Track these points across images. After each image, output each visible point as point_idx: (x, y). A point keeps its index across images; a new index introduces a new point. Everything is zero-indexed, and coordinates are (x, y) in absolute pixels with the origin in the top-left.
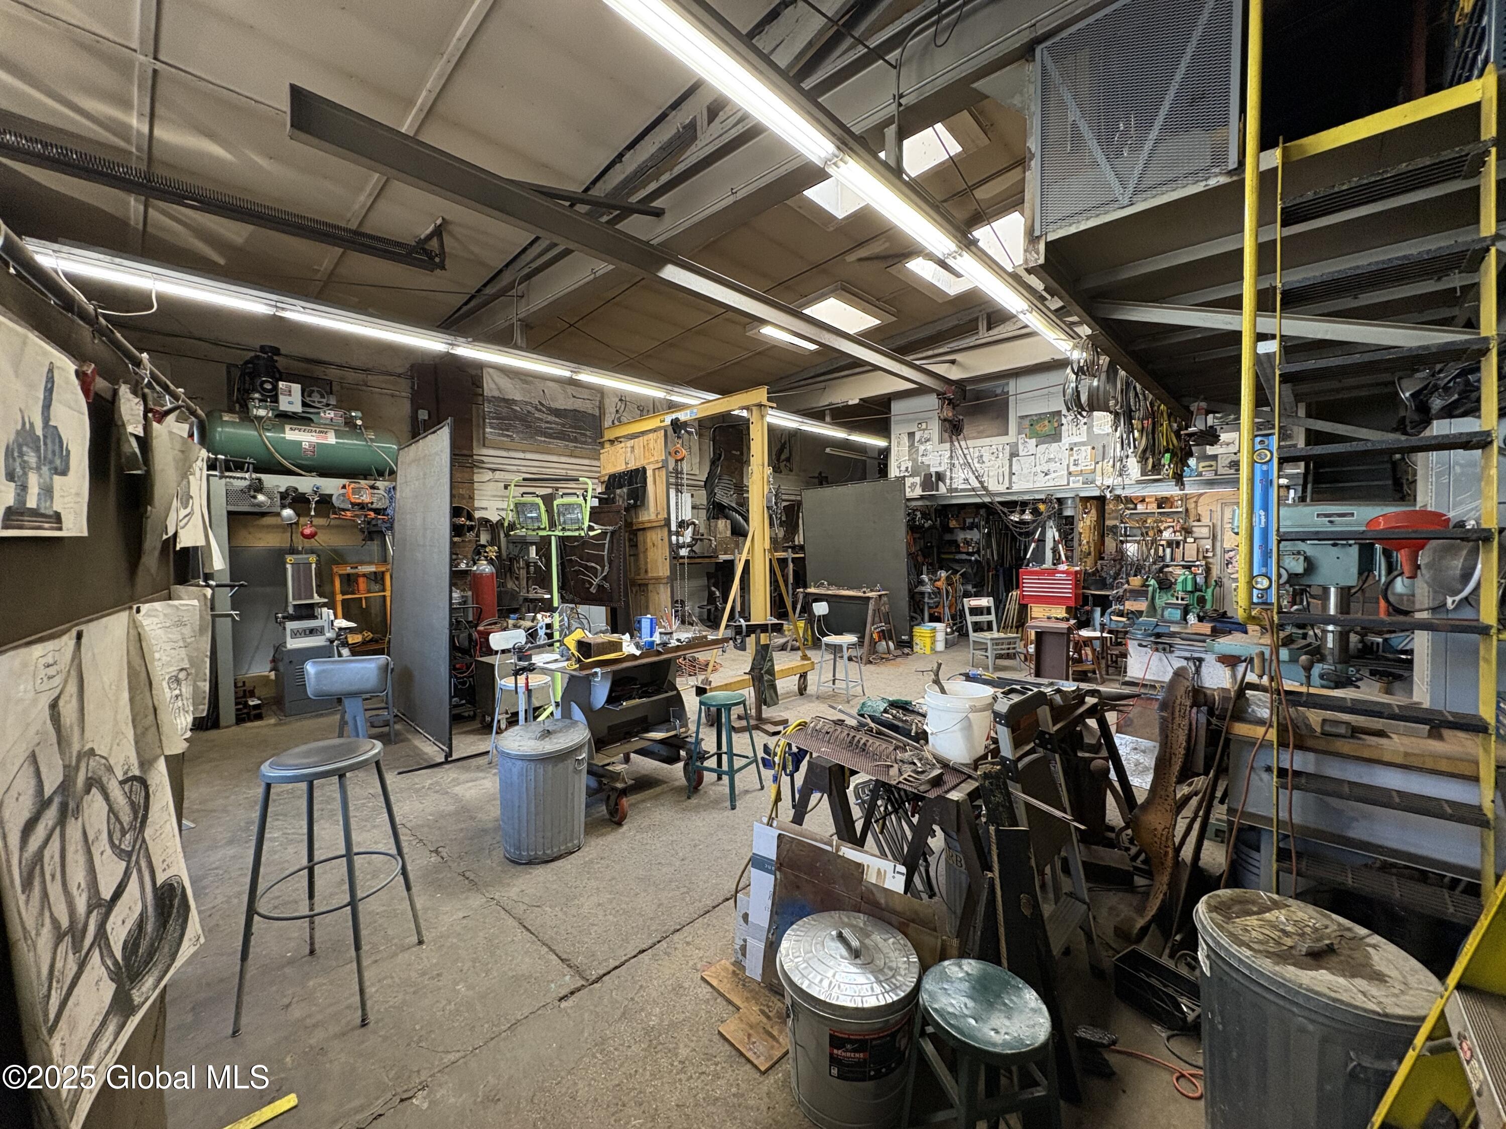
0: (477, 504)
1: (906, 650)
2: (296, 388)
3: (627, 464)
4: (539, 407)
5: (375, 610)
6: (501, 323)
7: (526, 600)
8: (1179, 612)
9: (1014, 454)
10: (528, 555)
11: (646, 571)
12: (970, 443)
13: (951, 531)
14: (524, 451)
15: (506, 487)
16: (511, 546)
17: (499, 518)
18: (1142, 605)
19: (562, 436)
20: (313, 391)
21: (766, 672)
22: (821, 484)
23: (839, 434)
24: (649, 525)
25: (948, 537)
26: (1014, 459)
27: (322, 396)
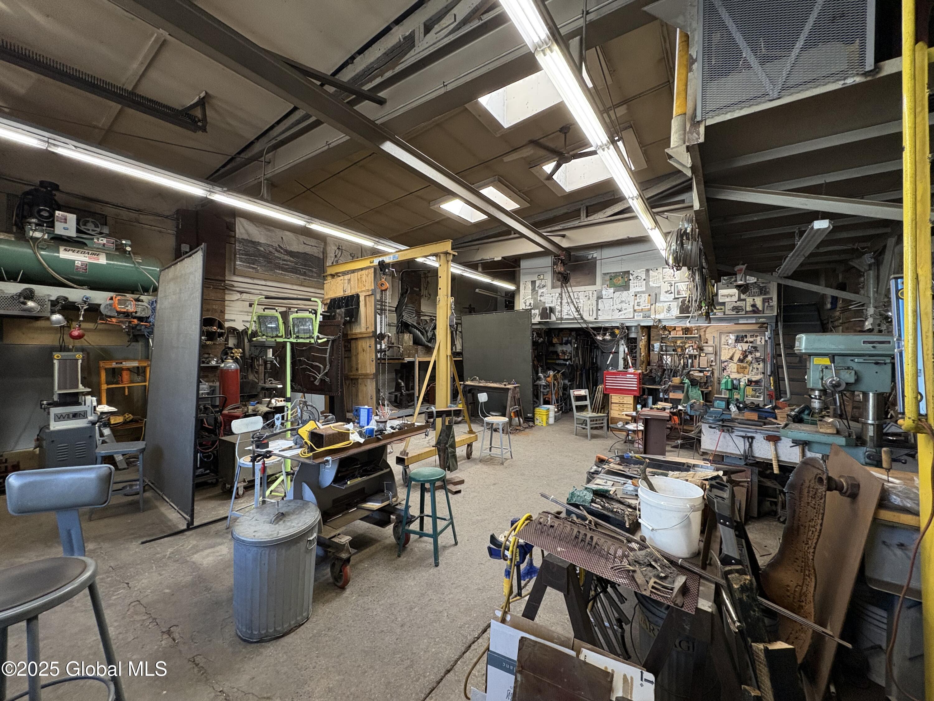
0: (227, 317)
1: (531, 424)
2: (72, 218)
3: (344, 291)
4: (278, 249)
5: (137, 396)
6: (251, 181)
7: (263, 389)
8: (724, 403)
9: (599, 297)
10: (266, 356)
11: (357, 370)
12: (575, 289)
13: (554, 345)
14: (265, 280)
15: (251, 305)
16: (253, 348)
17: (244, 328)
18: (679, 395)
19: (294, 271)
20: (88, 221)
21: (450, 446)
22: (470, 312)
23: (485, 279)
24: (360, 336)
25: (551, 349)
26: (600, 301)
27: (96, 226)
